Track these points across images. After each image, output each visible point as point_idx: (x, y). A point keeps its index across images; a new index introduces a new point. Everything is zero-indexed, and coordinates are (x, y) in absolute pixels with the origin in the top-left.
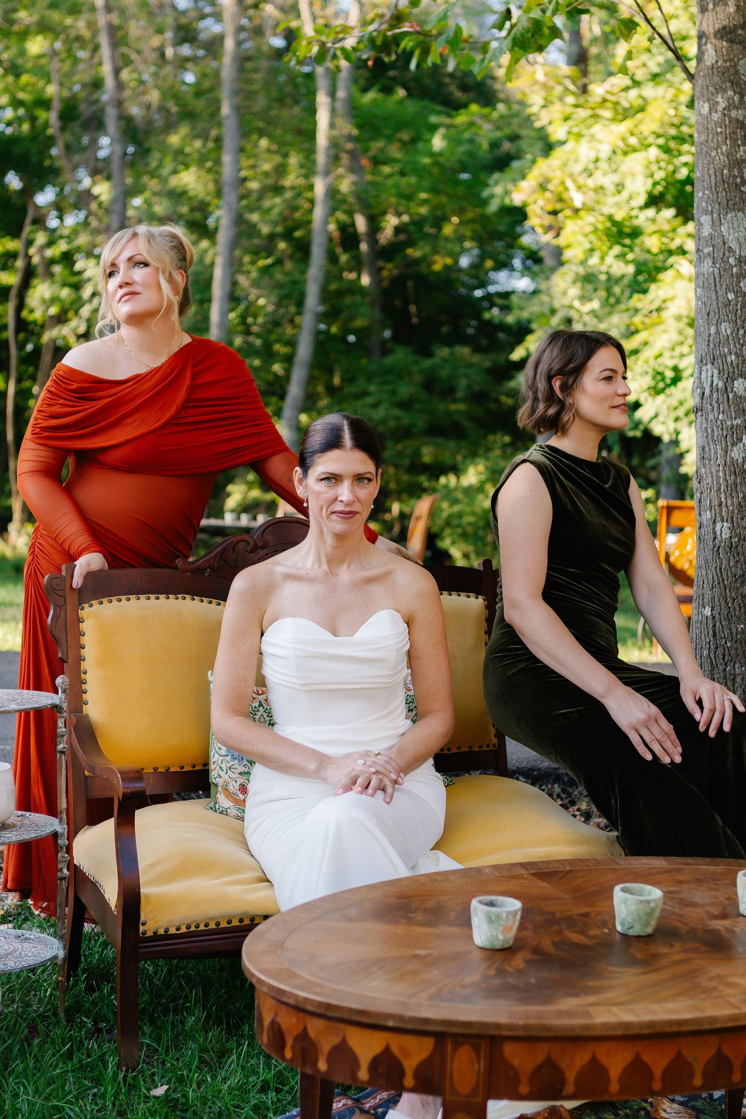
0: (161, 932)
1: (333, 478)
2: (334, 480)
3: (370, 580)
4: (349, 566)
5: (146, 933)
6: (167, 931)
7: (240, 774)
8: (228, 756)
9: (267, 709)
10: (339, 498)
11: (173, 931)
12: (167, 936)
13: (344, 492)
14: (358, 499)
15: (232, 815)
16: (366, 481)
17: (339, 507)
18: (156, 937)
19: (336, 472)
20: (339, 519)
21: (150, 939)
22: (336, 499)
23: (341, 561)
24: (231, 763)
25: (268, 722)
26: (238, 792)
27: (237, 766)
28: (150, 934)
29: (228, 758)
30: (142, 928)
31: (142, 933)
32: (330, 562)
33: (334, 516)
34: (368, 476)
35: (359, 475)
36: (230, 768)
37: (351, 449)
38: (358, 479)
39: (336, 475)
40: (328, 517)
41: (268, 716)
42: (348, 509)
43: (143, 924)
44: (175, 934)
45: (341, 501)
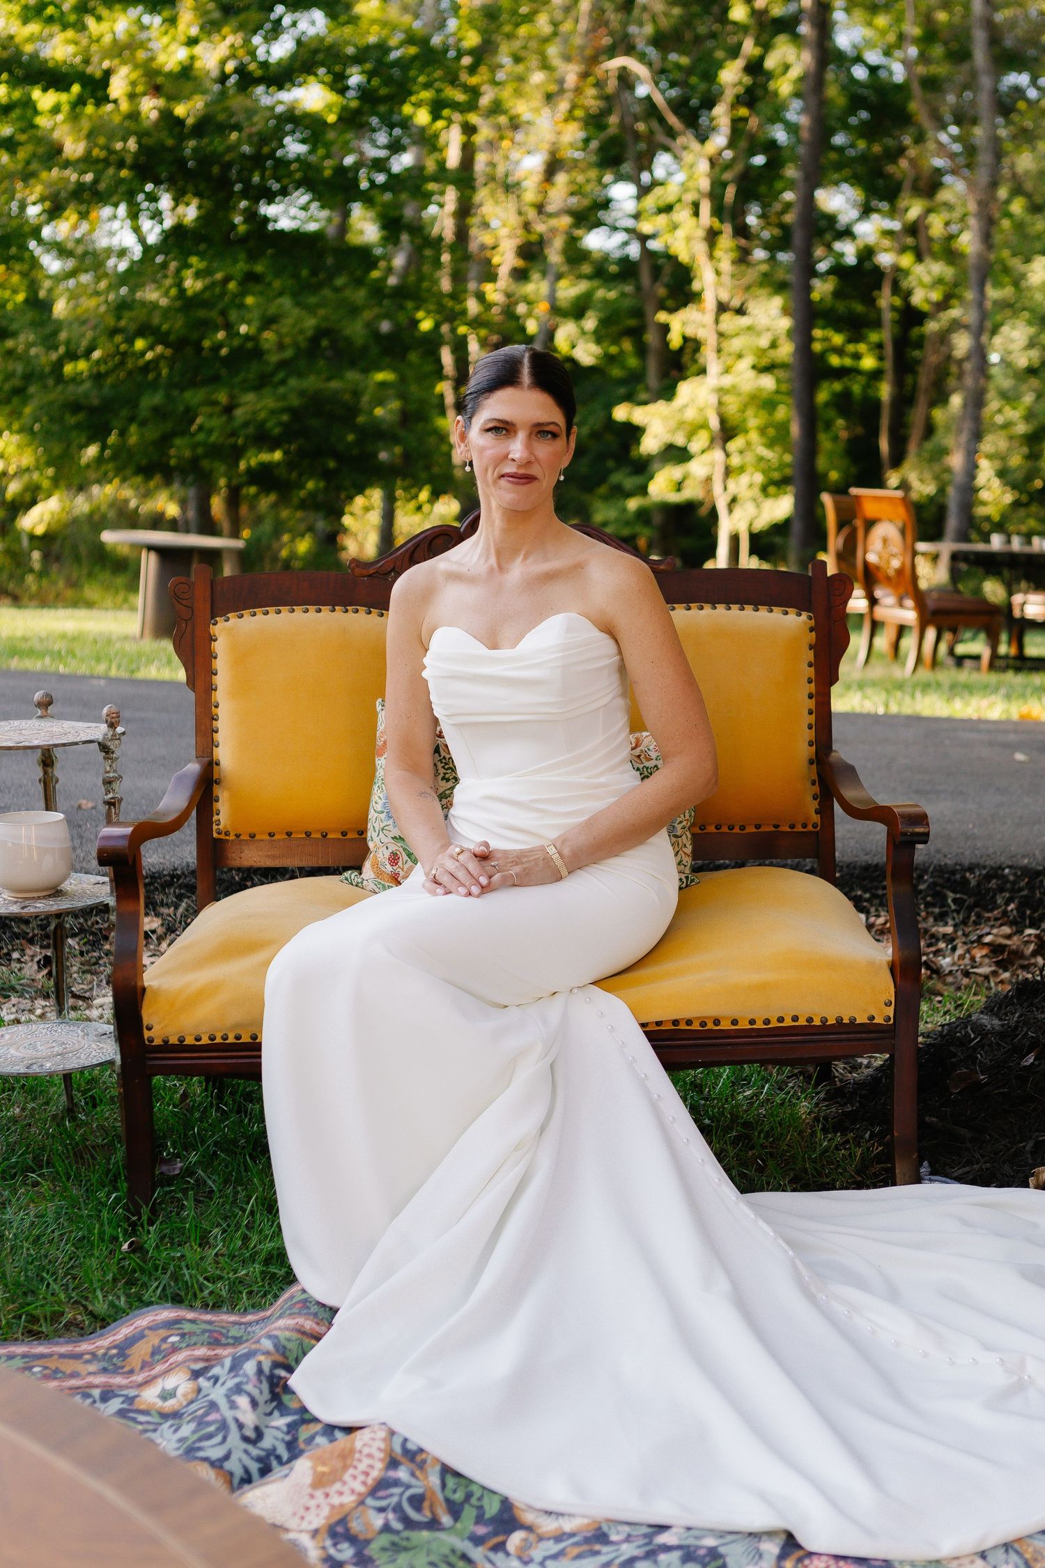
0: (173, 1040)
1: (502, 428)
2: (504, 432)
3: (549, 577)
4: (525, 558)
5: (153, 1041)
6: (182, 1040)
7: (394, 838)
8: (383, 812)
9: (444, 758)
10: (510, 456)
11: (189, 1041)
12: (181, 1047)
13: (517, 447)
14: (537, 460)
15: (368, 888)
16: (550, 436)
17: (510, 469)
18: (166, 1047)
19: (508, 418)
20: (510, 485)
21: (158, 1049)
22: (506, 457)
23: (515, 552)
24: (385, 823)
25: (442, 775)
26: (387, 862)
27: (391, 828)
28: (157, 1042)
29: (383, 816)
30: (147, 1034)
31: (149, 1041)
32: (499, 554)
33: (503, 482)
34: (551, 428)
35: (539, 425)
36: (383, 829)
37: (530, 387)
38: (539, 432)
39: (506, 422)
40: (495, 482)
41: (443, 767)
42: (522, 471)
43: (149, 1029)
44: (194, 1045)
45: (513, 460)
